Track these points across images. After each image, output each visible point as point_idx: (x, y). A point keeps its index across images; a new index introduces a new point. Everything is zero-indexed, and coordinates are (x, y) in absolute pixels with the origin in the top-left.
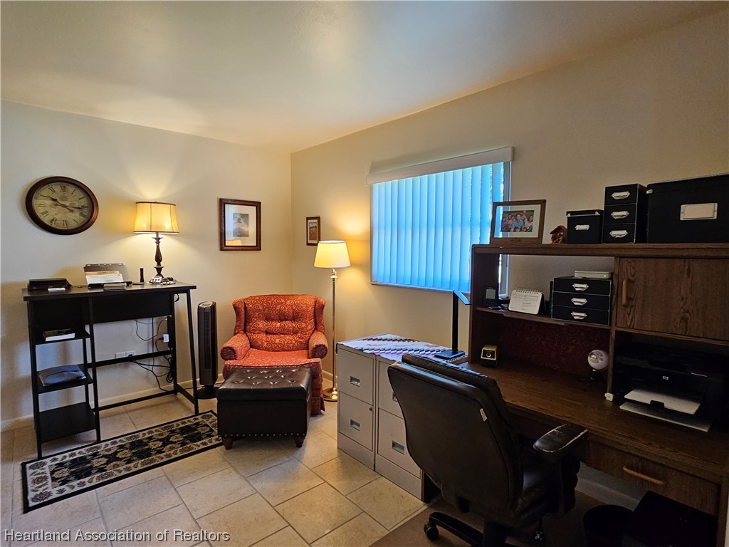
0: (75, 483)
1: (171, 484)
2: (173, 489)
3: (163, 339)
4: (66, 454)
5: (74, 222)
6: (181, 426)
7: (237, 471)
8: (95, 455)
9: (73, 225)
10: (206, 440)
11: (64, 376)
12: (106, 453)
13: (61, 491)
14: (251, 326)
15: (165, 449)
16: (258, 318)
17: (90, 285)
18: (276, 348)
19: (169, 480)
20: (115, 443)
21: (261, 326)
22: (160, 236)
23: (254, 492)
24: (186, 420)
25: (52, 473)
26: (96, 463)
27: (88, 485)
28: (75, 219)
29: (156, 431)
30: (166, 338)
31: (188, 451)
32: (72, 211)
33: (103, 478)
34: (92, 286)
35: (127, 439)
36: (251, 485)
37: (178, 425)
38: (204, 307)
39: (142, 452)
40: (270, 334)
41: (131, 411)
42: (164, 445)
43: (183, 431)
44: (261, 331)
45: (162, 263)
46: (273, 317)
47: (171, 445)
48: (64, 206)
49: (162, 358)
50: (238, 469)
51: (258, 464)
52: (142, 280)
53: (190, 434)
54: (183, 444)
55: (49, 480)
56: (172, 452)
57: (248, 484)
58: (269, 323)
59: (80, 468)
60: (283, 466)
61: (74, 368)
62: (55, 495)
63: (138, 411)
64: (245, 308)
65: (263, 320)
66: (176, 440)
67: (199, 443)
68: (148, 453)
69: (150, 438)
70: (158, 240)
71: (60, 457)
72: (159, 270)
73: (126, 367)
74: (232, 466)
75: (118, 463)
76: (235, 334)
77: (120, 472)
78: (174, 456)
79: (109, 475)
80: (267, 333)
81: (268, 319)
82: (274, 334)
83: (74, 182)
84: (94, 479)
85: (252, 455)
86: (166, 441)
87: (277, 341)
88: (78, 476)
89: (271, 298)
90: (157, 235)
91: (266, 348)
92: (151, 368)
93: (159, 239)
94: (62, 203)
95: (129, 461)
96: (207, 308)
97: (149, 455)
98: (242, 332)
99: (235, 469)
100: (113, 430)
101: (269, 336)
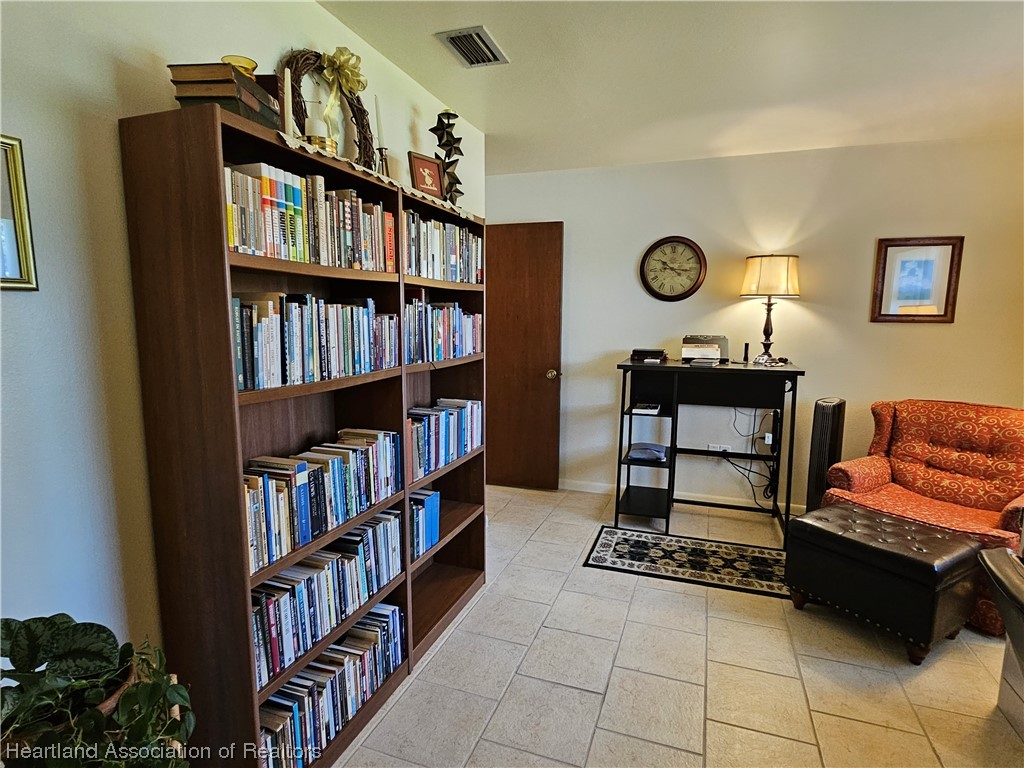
0: (627, 562)
1: (707, 611)
2: (704, 616)
3: (764, 438)
4: (635, 533)
5: (680, 287)
6: (757, 554)
7: (792, 640)
8: (656, 545)
9: (679, 290)
10: (775, 585)
11: (646, 453)
12: (666, 548)
13: (614, 563)
14: (899, 447)
15: (722, 571)
16: (916, 437)
17: (684, 359)
18: (940, 493)
19: (707, 603)
20: (680, 542)
21: (918, 450)
22: (773, 301)
23: (797, 676)
24: (766, 551)
25: (617, 544)
26: (653, 553)
27: (635, 569)
28: (682, 283)
29: (726, 548)
30: (769, 439)
31: (746, 585)
32: (679, 274)
33: (650, 569)
34: (687, 360)
35: (693, 544)
36: (798, 666)
37: (754, 552)
38: (824, 404)
39: (698, 563)
40: (935, 467)
41: (713, 516)
42: (723, 567)
43: (755, 560)
44: (916, 459)
45: (771, 338)
46: (945, 440)
47: (732, 570)
48: (672, 269)
49: (762, 464)
50: (795, 638)
51: (827, 648)
52: (746, 359)
53: (761, 567)
54: (745, 575)
55: (612, 549)
56: (727, 577)
57: (795, 663)
58: (937, 449)
59: (638, 551)
60: (865, 671)
61: (658, 448)
62: (608, 564)
63: (720, 520)
64: (895, 416)
65: (925, 441)
66: (741, 568)
67: (764, 583)
68: (702, 566)
69: (714, 552)
70: (770, 305)
71: (629, 533)
72: (767, 346)
73: (719, 462)
74: (789, 631)
75: (671, 562)
76: (870, 454)
77: (667, 571)
78: (727, 583)
79: (657, 569)
80: (929, 464)
81: (935, 441)
82: (942, 469)
83: (685, 241)
84: (642, 566)
85: (824, 633)
86: (729, 564)
87: (946, 483)
88: (633, 556)
89: (946, 407)
90: (769, 300)
91: (920, 488)
92: (747, 473)
93: (772, 305)
94: (671, 266)
95: (681, 566)
96: (827, 407)
97: (703, 569)
98: (883, 454)
99: (790, 636)
100: (683, 527)
101: (931, 472)
